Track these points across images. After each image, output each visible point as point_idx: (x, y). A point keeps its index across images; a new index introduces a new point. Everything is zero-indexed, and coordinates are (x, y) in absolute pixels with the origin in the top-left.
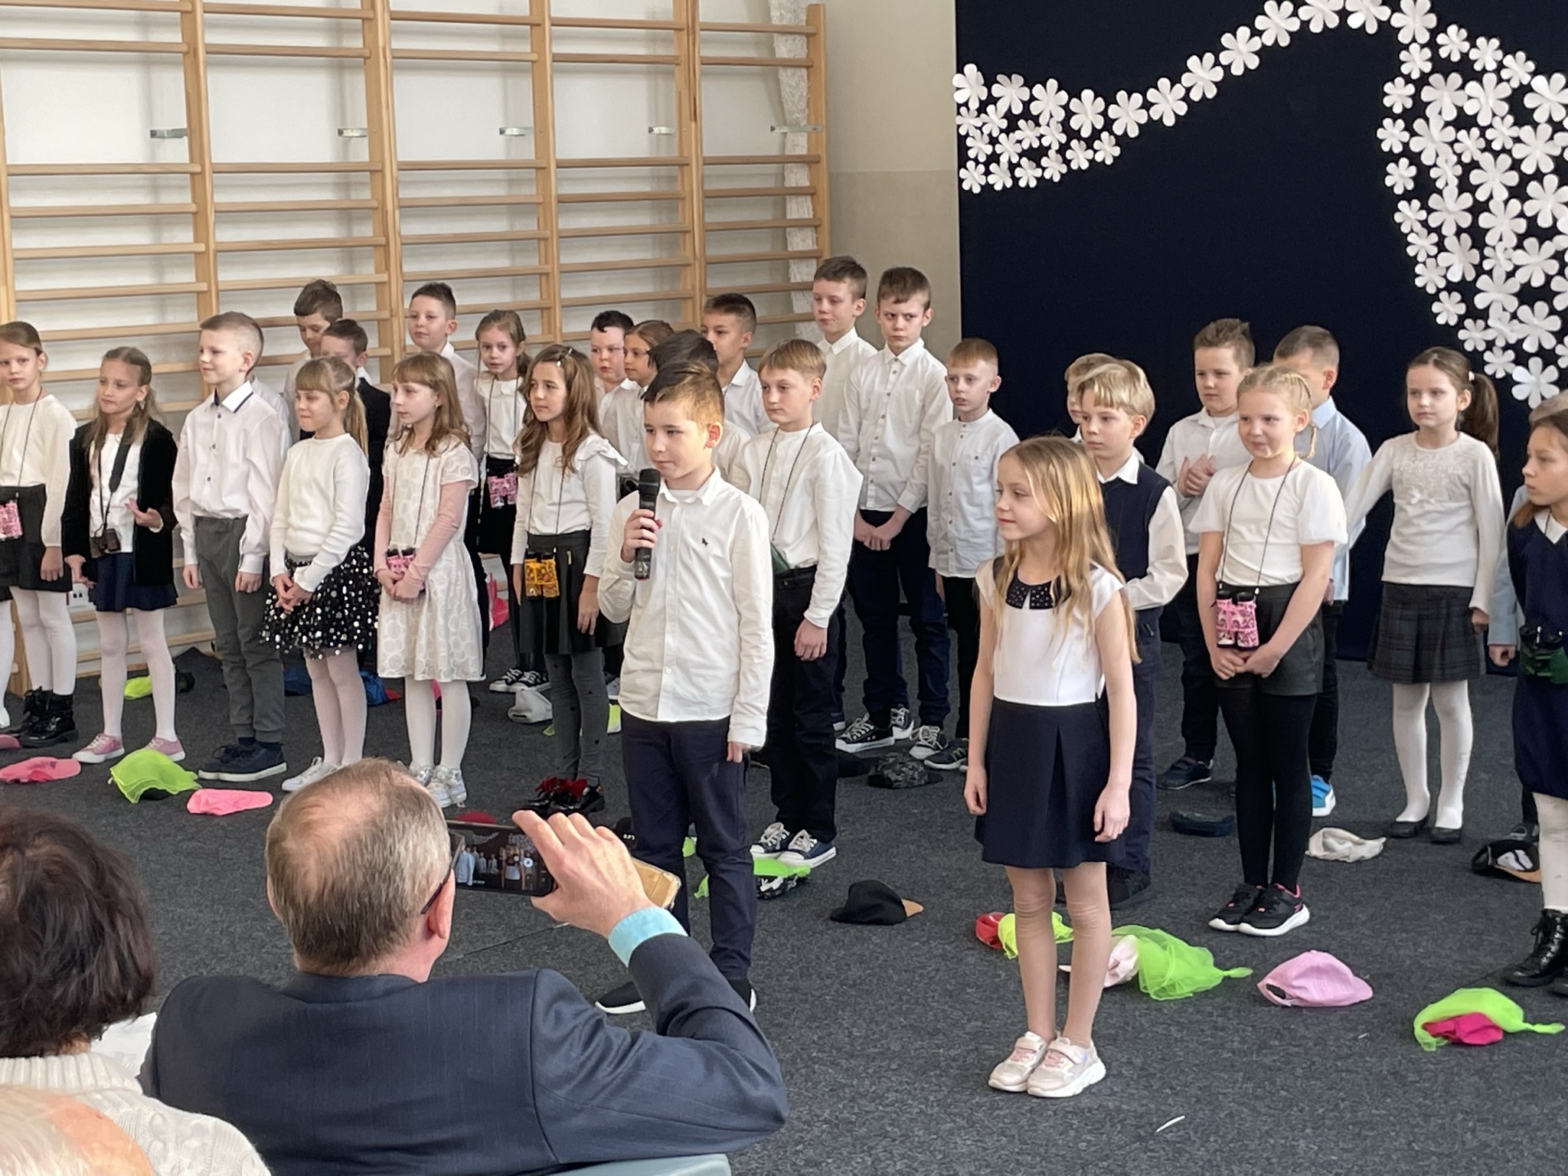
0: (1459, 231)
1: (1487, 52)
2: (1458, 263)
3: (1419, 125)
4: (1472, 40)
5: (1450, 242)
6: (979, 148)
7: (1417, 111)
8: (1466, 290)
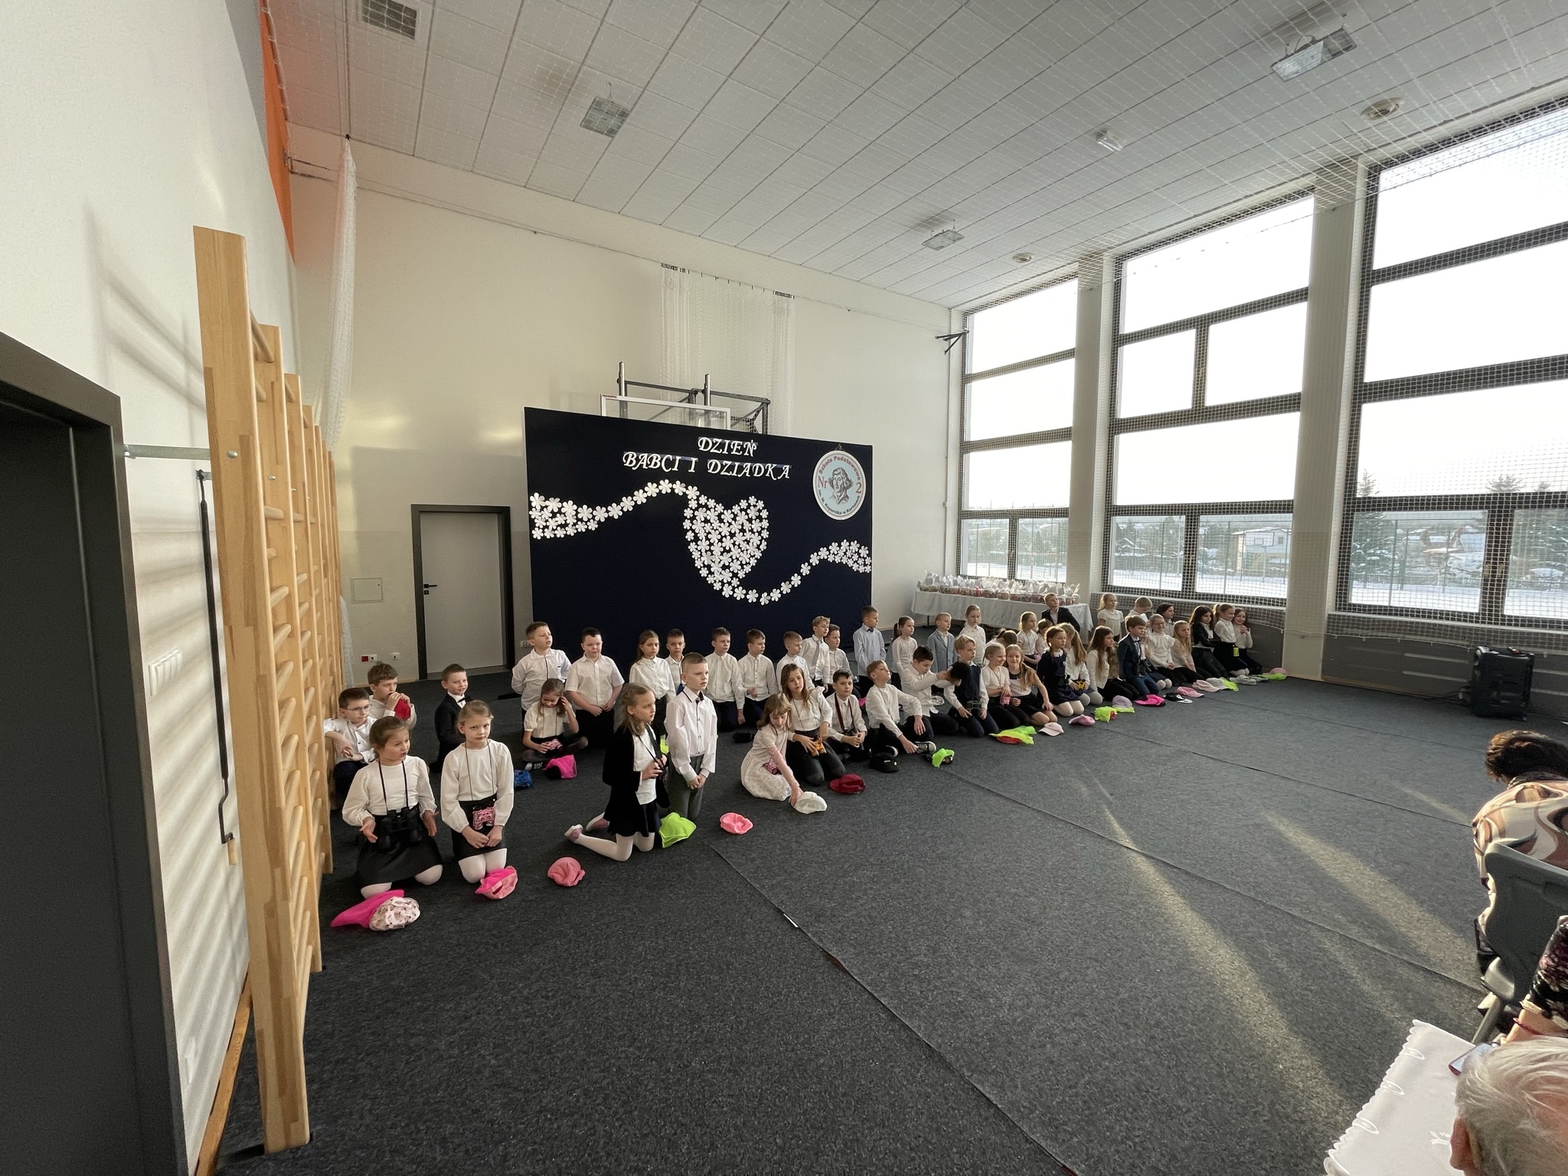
0: (706, 551)
1: (711, 503)
2: (706, 559)
3: (694, 522)
4: (708, 500)
5: (703, 554)
6: (539, 523)
7: (693, 518)
8: (709, 567)
